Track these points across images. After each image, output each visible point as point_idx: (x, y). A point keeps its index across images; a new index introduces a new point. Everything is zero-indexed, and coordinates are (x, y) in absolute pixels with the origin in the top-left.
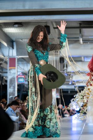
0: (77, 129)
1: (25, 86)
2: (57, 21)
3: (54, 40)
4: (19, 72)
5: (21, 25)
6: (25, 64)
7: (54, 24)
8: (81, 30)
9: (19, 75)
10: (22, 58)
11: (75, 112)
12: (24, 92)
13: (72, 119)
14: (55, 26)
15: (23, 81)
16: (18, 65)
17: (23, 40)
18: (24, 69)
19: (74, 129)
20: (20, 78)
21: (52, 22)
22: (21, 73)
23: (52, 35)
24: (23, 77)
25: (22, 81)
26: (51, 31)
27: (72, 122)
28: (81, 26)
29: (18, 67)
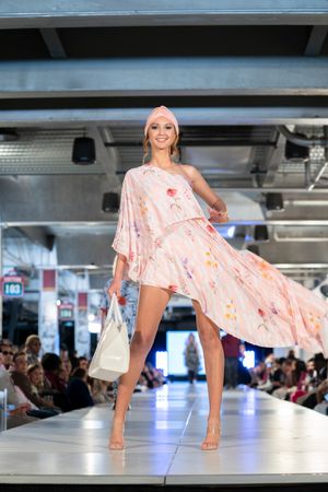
0: (168, 425)
1: (24, 305)
2: (115, 124)
3: (106, 178)
4: (8, 266)
5: (13, 137)
6: (24, 246)
7: (107, 133)
8: (183, 150)
9: (7, 276)
10: (17, 228)
11: (164, 379)
12: (20, 324)
13: (155, 398)
14: (109, 140)
15: (18, 292)
16: (6, 249)
17: (20, 177)
18: (20, 259)
19: (162, 425)
20: (10, 284)
21: (100, 129)
22: (12, 269)
23: (99, 164)
24: (19, 280)
25: (14, 291)
26: (98, 154)
27: (154, 406)
28: (183, 139)
29: (5, 253)
